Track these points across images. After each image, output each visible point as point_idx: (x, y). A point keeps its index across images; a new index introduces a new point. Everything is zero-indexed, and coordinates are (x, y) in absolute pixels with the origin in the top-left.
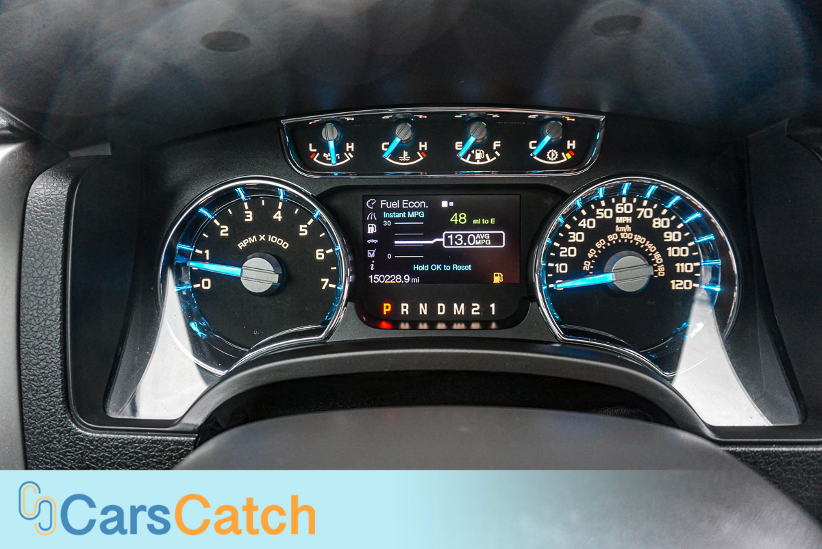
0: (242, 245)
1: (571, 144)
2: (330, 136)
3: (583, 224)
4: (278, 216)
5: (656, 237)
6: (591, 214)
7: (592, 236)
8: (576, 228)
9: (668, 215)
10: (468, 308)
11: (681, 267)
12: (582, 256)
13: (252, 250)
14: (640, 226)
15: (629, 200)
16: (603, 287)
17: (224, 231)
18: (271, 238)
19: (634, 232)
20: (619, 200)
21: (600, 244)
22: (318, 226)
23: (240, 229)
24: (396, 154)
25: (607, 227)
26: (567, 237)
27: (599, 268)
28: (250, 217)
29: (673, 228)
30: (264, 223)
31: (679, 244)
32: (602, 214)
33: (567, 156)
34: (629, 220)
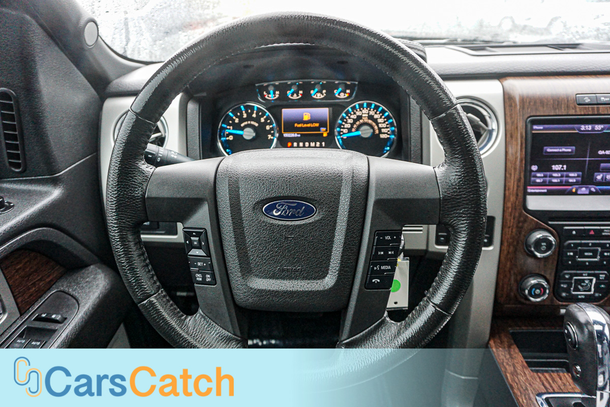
0: (242, 125)
1: (348, 91)
2: (271, 89)
3: (352, 117)
4: (254, 115)
5: (375, 121)
6: (355, 113)
7: (355, 121)
8: (350, 118)
9: (379, 114)
10: (316, 144)
11: (383, 130)
12: (352, 127)
13: (246, 126)
14: (371, 117)
15: (367, 109)
16: (358, 136)
17: (237, 121)
18: (252, 123)
19: (369, 119)
20: (363, 109)
21: (358, 123)
22: (268, 118)
23: (242, 120)
24: (292, 95)
25: (360, 118)
26: (347, 121)
27: (357, 130)
28: (245, 116)
29: (381, 118)
30: (250, 118)
31: (383, 123)
32: (358, 113)
33: (347, 95)
34: (367, 115)
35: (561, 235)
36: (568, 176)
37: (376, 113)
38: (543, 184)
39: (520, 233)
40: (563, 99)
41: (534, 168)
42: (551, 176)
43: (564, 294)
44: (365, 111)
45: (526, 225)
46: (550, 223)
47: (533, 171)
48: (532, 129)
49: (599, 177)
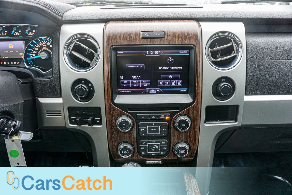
1: (34, 31)
3: (37, 46)
5: (51, 49)
6: (39, 45)
7: (39, 49)
10: (17, 63)
12: (37, 53)
15: (46, 42)
19: (47, 48)
21: (41, 50)
24: (1, 33)
25: (42, 47)
26: (34, 49)
32: (41, 44)
33: (33, 33)
34: (46, 46)
35: (137, 119)
36: (142, 82)
38: (128, 87)
39: (112, 118)
40: (133, 34)
41: (122, 78)
42: (132, 83)
43: (143, 153)
44: (44, 43)
45: (114, 113)
46: (128, 111)
47: (121, 80)
48: (117, 53)
49: (161, 83)
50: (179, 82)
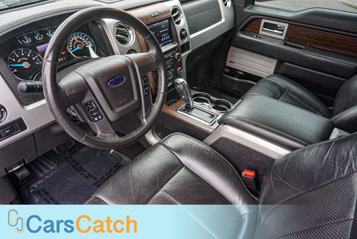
0: (19, 61)
2: (26, 37)
3: (71, 41)
4: (23, 54)
5: (81, 40)
6: (71, 39)
7: (73, 43)
8: (70, 42)
9: (81, 37)
10: (61, 59)
11: (86, 44)
12: (73, 46)
13: (22, 61)
14: (79, 39)
16: (78, 50)
17: (14, 60)
18: (23, 59)
19: (78, 40)
20: (74, 36)
21: (74, 44)
23: (17, 59)
24: (38, 38)
25: (74, 41)
26: (70, 44)
27: (76, 47)
28: (18, 56)
29: (83, 38)
30: (21, 56)
31: (85, 40)
32: (73, 39)
34: (77, 39)
37: (80, 37)
44: (75, 37)
49: (162, 40)
50: (169, 37)
